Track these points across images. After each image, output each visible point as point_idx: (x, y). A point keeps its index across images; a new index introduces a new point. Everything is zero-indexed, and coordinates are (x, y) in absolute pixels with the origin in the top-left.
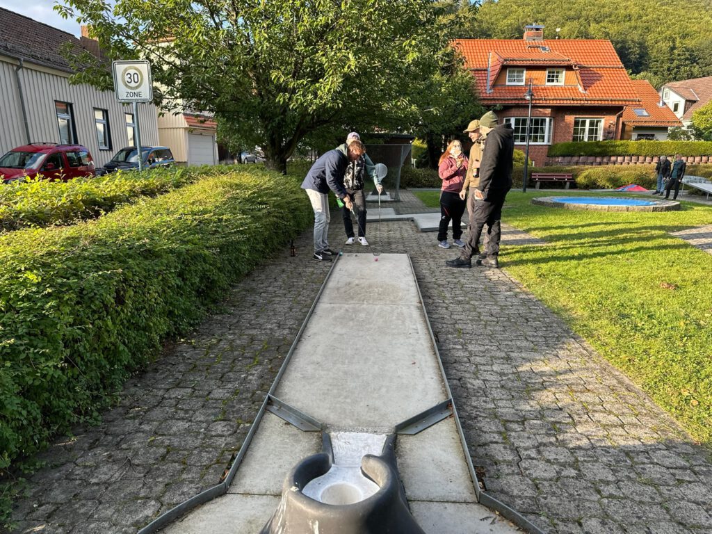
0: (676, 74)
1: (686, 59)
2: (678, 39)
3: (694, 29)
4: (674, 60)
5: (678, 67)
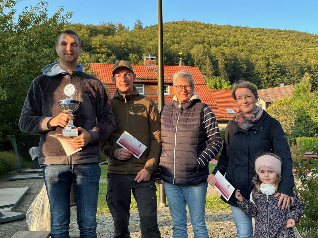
0: (272, 82)
1: (278, 73)
2: (271, 58)
3: (281, 52)
4: (270, 73)
5: (273, 77)
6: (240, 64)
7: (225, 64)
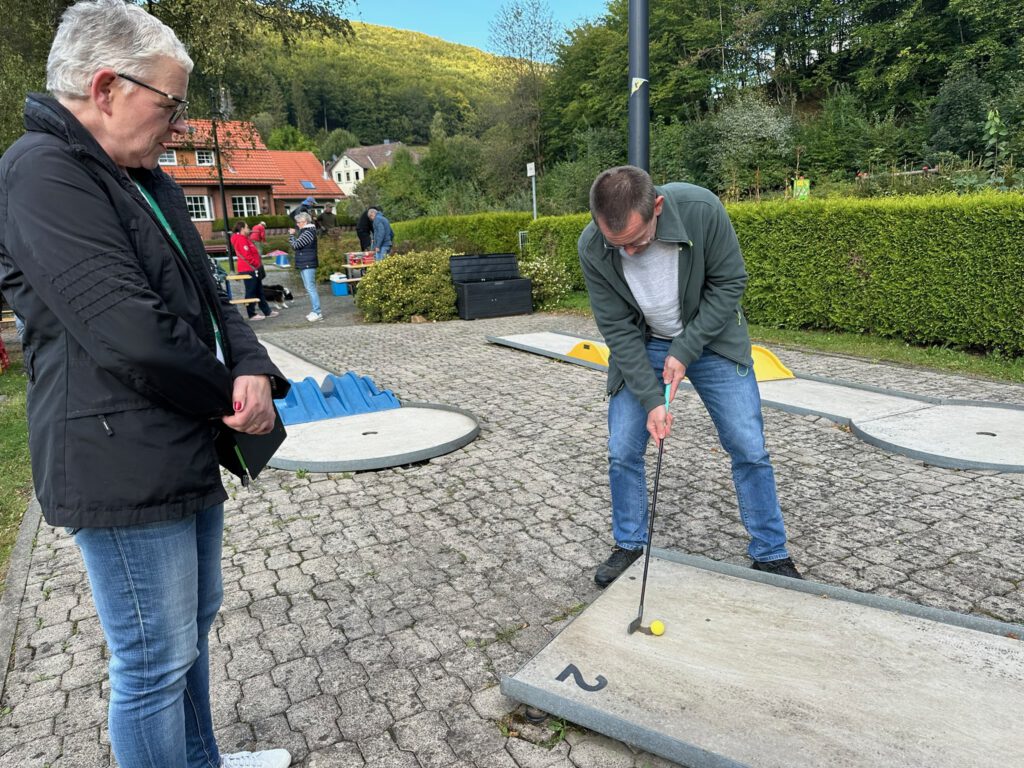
1: (394, 110)
2: (381, 84)
5: (387, 118)
6: (331, 92)
7: (305, 91)
